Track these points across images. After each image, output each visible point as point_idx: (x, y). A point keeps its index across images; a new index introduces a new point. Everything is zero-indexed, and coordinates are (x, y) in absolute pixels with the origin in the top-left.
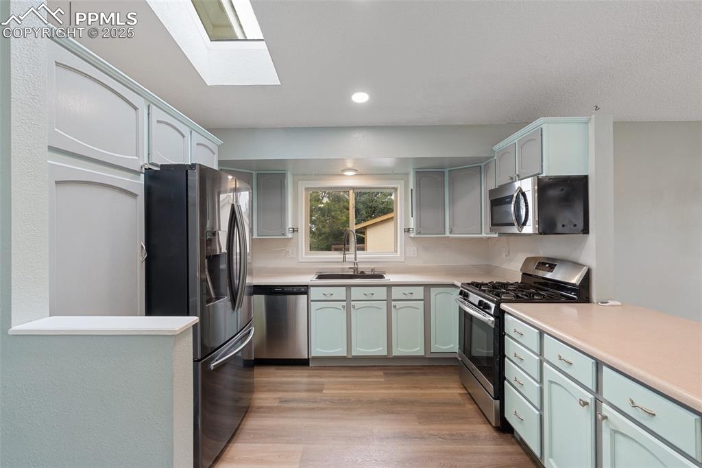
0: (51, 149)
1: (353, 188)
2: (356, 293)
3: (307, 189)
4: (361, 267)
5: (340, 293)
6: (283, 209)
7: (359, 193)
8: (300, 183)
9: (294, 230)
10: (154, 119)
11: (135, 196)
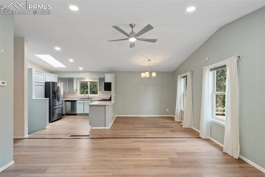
0: (35, 82)
1: (89, 81)
2: (85, 102)
3: (79, 81)
4: (90, 97)
5: (82, 102)
6: (73, 86)
7: (91, 82)
8: (78, 80)
9: (77, 90)
10: (46, 75)
11: (43, 86)
